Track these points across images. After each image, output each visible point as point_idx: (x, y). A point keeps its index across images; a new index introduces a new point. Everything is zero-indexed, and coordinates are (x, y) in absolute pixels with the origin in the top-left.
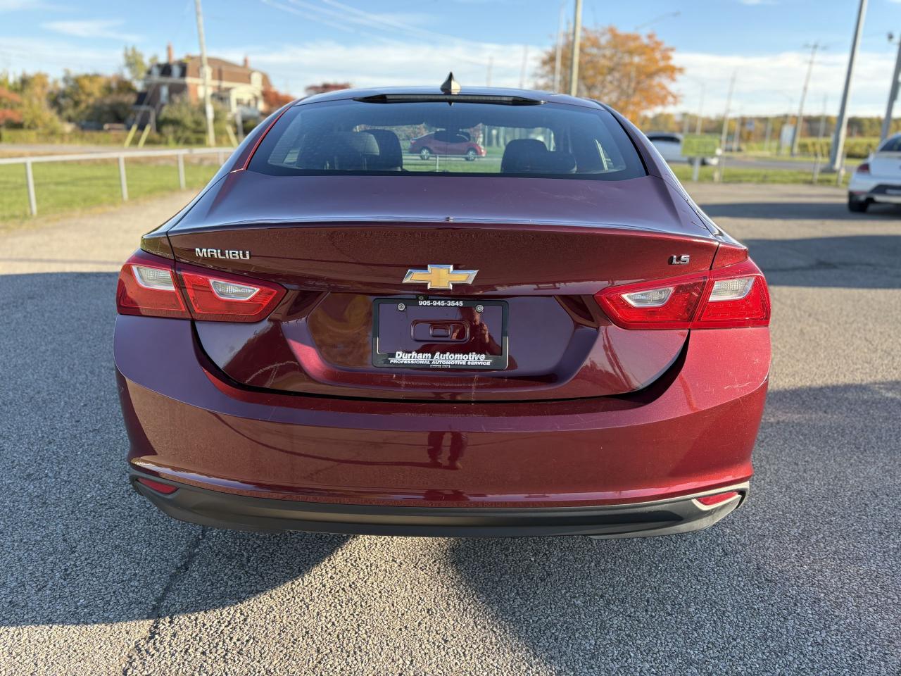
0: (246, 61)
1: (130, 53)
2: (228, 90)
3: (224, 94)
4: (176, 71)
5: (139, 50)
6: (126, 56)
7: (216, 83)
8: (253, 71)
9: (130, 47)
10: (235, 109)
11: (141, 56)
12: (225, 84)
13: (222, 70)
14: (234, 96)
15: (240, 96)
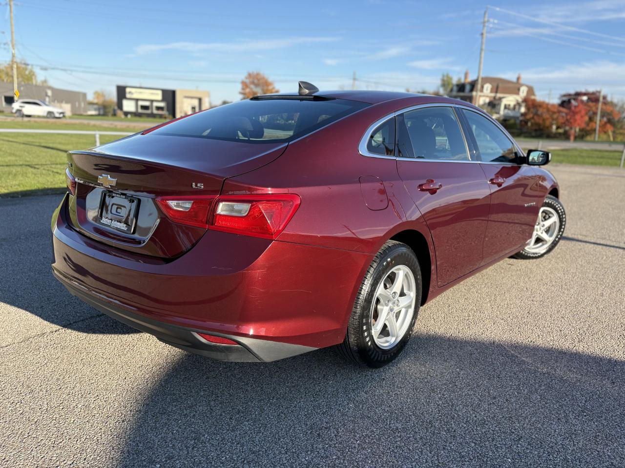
0: (518, 79)
1: (445, 79)
2: (500, 99)
3: (496, 102)
4: (468, 88)
5: (451, 75)
6: (443, 80)
7: (493, 95)
8: (522, 85)
9: (445, 74)
10: (502, 111)
11: (451, 79)
12: (499, 95)
13: (499, 86)
14: (504, 102)
15: (508, 103)
